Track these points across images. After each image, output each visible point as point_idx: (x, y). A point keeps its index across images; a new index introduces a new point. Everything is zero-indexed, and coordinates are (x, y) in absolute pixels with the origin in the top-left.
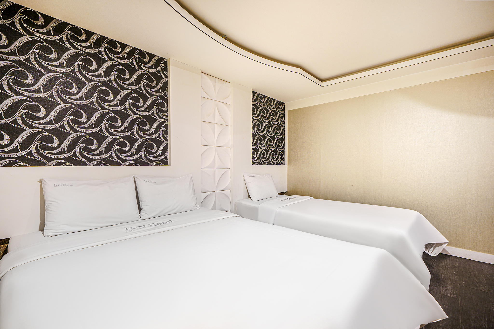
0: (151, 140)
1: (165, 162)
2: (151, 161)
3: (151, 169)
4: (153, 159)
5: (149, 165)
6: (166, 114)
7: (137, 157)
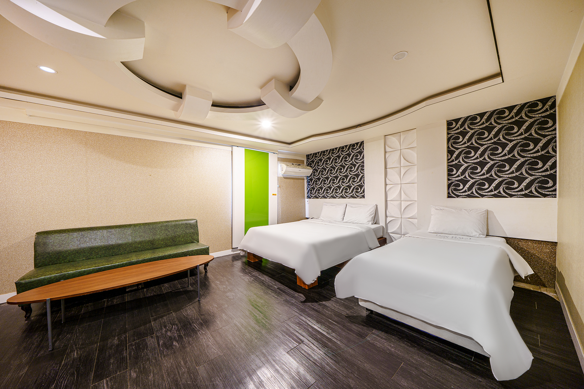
0: (357, 186)
1: (363, 197)
2: (358, 196)
3: (358, 200)
4: (359, 195)
5: (357, 198)
6: (363, 171)
7: (352, 194)
